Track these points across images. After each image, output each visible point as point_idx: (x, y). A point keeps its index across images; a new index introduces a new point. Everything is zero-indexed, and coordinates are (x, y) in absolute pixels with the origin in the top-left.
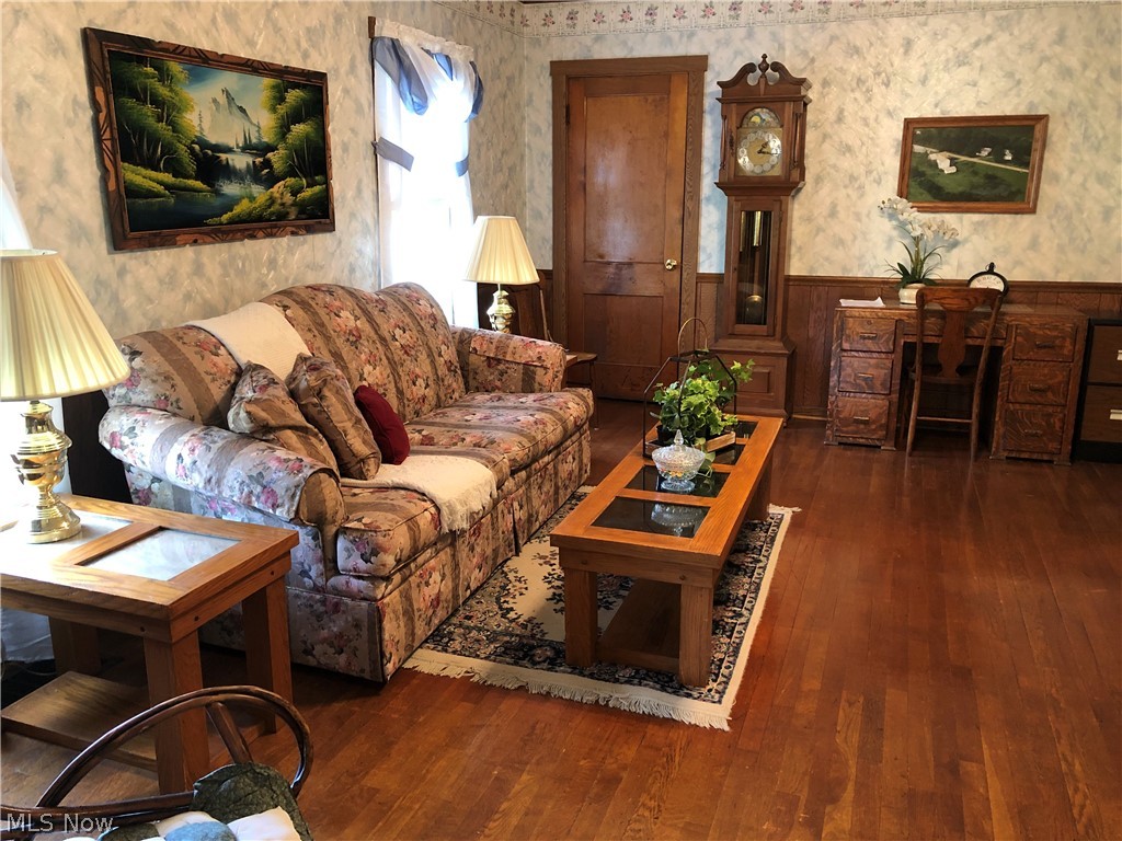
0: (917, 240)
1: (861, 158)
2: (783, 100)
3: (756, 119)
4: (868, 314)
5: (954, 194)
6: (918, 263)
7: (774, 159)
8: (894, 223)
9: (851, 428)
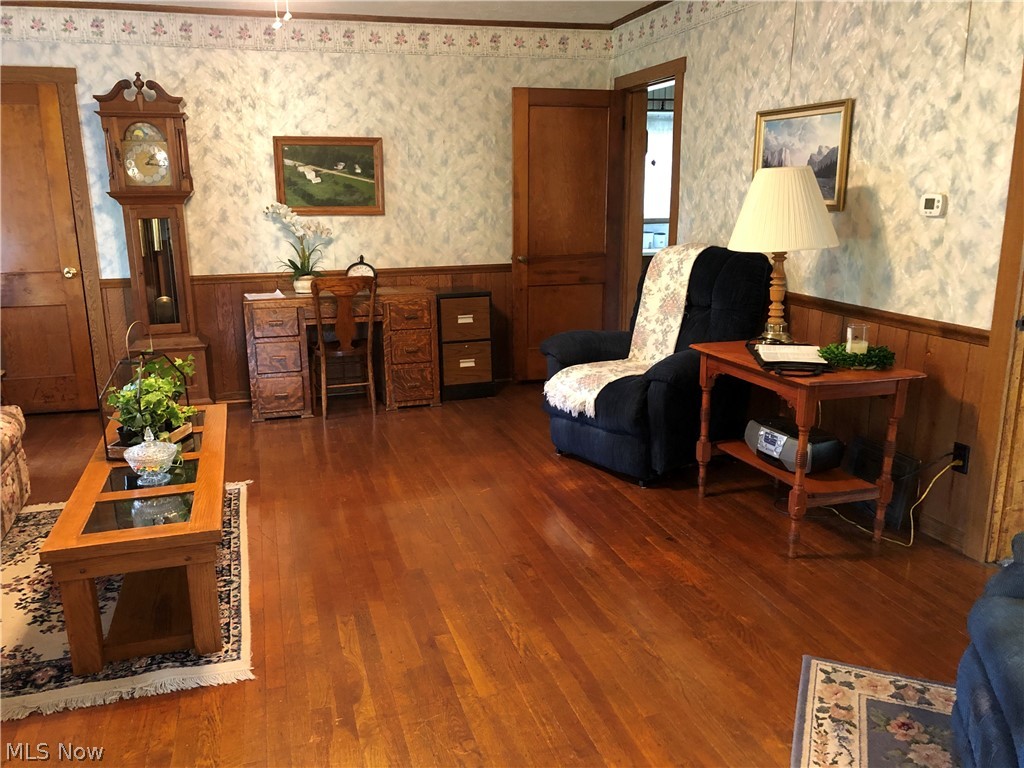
0: (301, 239)
1: (242, 169)
2: (165, 116)
3: (138, 133)
4: (273, 305)
5: (322, 200)
6: (305, 258)
7: (163, 171)
8: (278, 225)
9: (275, 404)
